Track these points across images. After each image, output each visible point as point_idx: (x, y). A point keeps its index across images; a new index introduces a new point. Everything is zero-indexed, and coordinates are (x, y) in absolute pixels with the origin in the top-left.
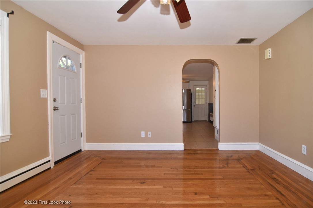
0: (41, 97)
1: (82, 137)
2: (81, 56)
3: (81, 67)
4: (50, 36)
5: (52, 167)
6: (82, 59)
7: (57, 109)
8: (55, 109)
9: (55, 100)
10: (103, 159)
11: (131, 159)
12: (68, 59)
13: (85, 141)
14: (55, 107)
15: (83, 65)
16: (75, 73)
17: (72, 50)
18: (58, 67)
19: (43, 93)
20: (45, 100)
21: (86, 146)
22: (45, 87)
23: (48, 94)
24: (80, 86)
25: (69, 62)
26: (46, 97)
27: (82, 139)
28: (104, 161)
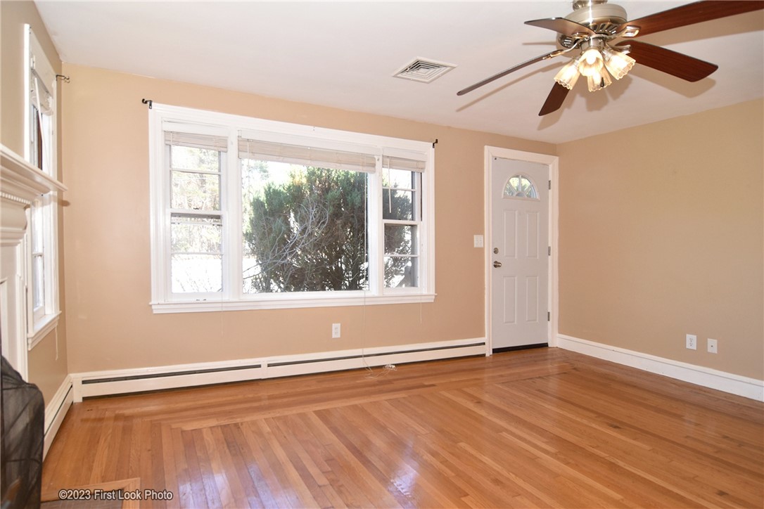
0: (475, 246)
1: (549, 320)
2: (550, 166)
3: (550, 188)
4: (490, 152)
5: (487, 355)
6: (553, 172)
7: (499, 266)
8: (496, 265)
9: (496, 251)
10: (575, 369)
11: (634, 386)
12: (523, 177)
13: (556, 330)
14: (496, 262)
15: (555, 185)
16: (536, 200)
17: (529, 162)
18: (502, 197)
19: (478, 241)
20: (481, 251)
21: (557, 340)
22: (481, 232)
23: (484, 242)
24: (547, 224)
25: (525, 182)
26: (482, 246)
27: (549, 323)
28: (574, 371)
